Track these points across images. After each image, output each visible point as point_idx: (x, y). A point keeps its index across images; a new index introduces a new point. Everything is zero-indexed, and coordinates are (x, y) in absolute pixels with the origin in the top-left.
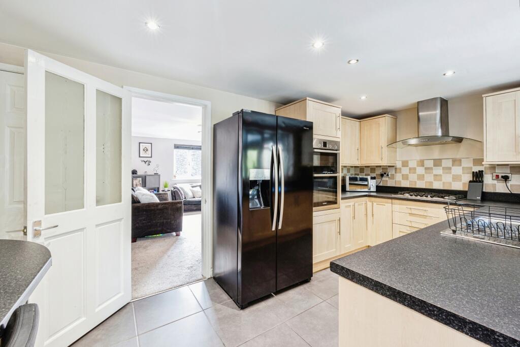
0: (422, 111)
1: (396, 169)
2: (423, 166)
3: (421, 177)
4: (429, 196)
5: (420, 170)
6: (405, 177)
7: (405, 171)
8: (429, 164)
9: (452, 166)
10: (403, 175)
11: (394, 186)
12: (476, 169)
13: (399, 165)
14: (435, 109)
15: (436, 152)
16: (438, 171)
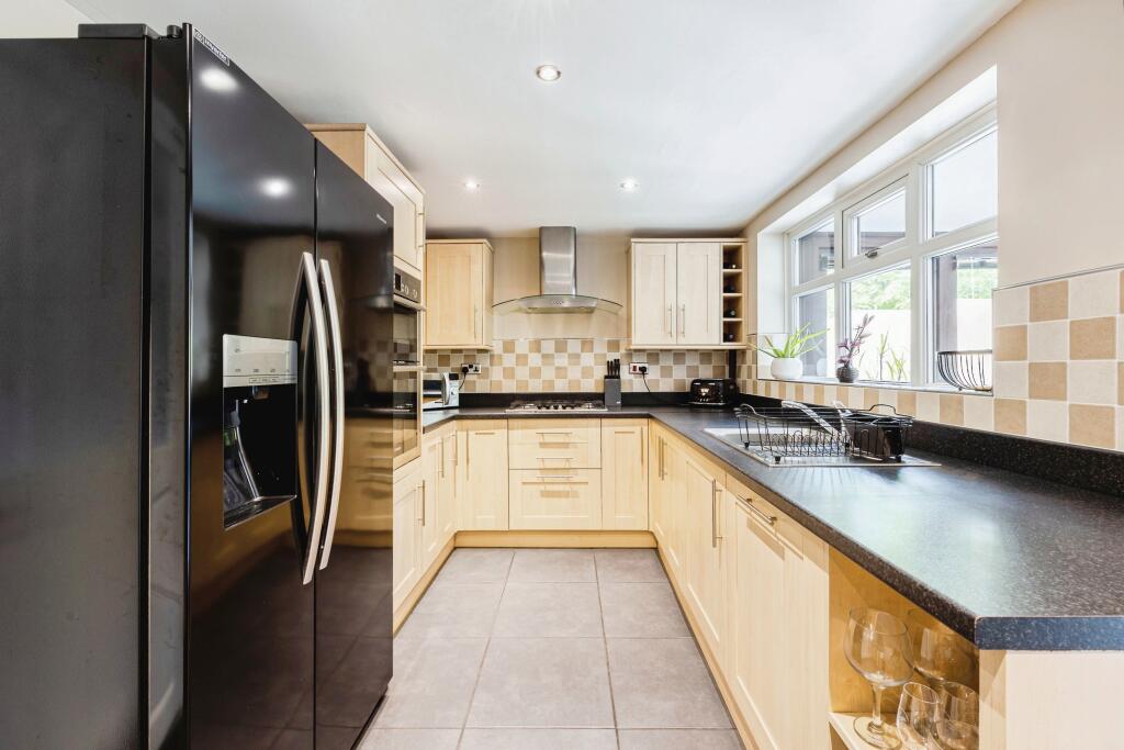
0: (548, 251)
1: (492, 356)
2: (539, 351)
3: (536, 372)
4: (560, 407)
5: (535, 360)
6: (509, 373)
7: (509, 360)
8: (549, 347)
9: (582, 351)
10: (504, 369)
11: (488, 391)
12: (611, 357)
13: (497, 349)
14: (568, 252)
15: (559, 327)
16: (562, 360)
